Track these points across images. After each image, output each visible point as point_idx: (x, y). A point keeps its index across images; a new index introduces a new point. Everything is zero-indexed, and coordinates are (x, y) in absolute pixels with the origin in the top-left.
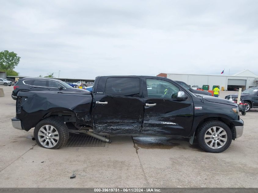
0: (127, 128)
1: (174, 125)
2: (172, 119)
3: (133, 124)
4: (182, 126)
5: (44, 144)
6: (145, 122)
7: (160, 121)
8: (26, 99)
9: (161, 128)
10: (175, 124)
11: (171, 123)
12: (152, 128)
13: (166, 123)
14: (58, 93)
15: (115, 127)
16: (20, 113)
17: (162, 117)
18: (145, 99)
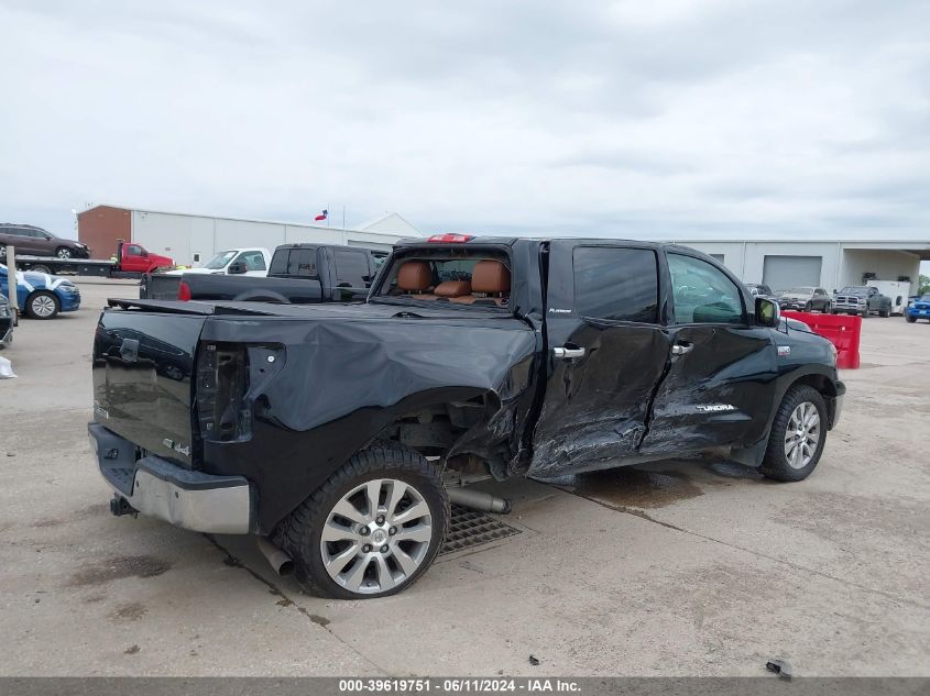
0: (603, 442)
1: (730, 412)
2: (726, 391)
3: (617, 427)
4: (748, 415)
5: (354, 582)
6: (658, 412)
7: (695, 402)
8: (271, 359)
9: (693, 427)
10: (730, 407)
11: (723, 407)
12: (670, 433)
13: (710, 408)
14: (399, 315)
15: (572, 447)
16: (244, 439)
17: (701, 390)
18: (673, 330)
